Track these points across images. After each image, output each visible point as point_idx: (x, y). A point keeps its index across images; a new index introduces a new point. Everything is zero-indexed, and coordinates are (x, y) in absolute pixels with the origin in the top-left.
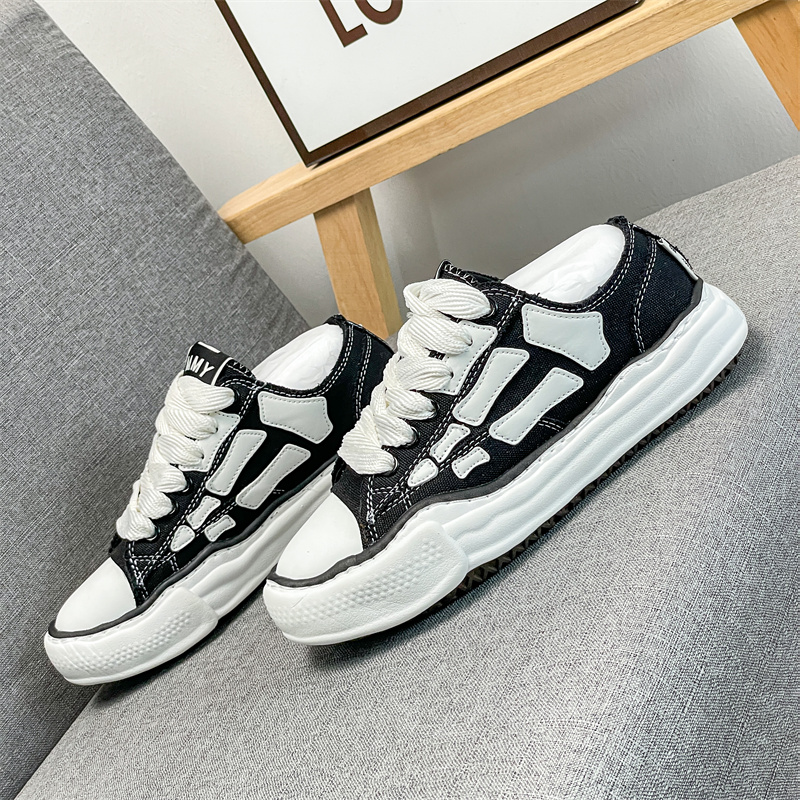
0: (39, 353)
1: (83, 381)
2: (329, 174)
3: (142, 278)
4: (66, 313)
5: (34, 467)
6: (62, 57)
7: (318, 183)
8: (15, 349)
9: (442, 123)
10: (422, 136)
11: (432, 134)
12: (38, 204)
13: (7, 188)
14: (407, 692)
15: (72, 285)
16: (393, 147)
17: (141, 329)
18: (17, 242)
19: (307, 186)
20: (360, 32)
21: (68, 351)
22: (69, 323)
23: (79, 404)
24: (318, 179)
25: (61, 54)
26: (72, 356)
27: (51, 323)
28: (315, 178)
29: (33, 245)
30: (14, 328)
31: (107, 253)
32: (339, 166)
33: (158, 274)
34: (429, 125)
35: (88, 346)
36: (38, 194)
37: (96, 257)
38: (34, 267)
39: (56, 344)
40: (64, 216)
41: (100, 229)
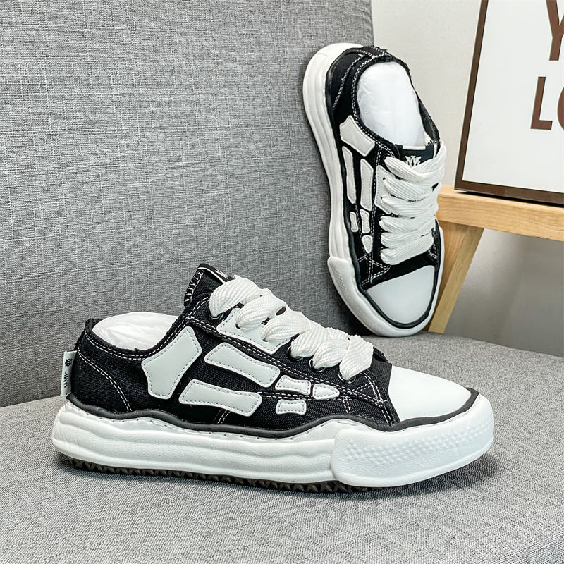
0: (197, 171)
1: (210, 208)
2: (463, 202)
3: (298, 177)
4: (233, 162)
5: (137, 234)
6: (357, 17)
7: (453, 203)
8: (183, 158)
9: (554, 218)
10: (536, 218)
11: (544, 220)
12: (269, 87)
13: (258, 64)
14: (198, 529)
15: (251, 149)
16: (513, 212)
17: (272, 206)
18: (238, 99)
19: (445, 200)
20: (547, 125)
21: (215, 184)
22: (229, 168)
23: (196, 221)
24: (454, 200)
25: (357, 14)
26: (216, 188)
27: (219, 160)
28: (454, 198)
29: (246, 108)
30: (194, 146)
31: (288, 147)
32: (472, 201)
33: (310, 183)
34: (546, 213)
35: (231, 191)
36: (274, 82)
37: (279, 144)
38: (235, 121)
39: (211, 175)
40: (279, 106)
41: (295, 130)
